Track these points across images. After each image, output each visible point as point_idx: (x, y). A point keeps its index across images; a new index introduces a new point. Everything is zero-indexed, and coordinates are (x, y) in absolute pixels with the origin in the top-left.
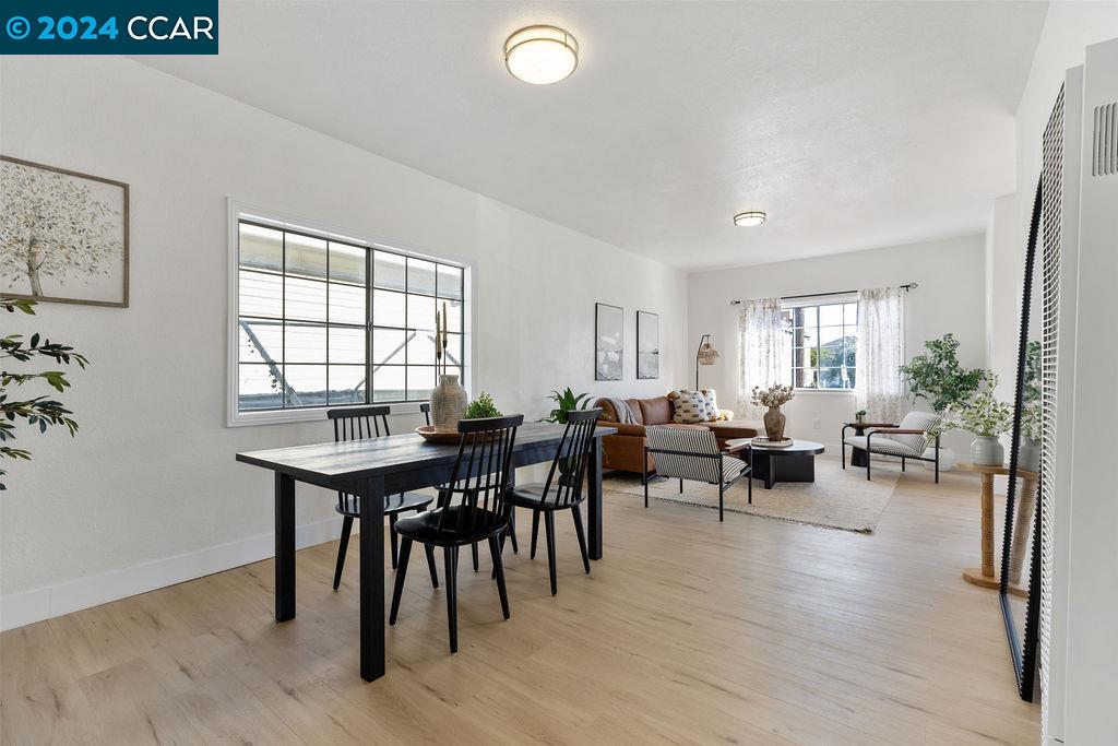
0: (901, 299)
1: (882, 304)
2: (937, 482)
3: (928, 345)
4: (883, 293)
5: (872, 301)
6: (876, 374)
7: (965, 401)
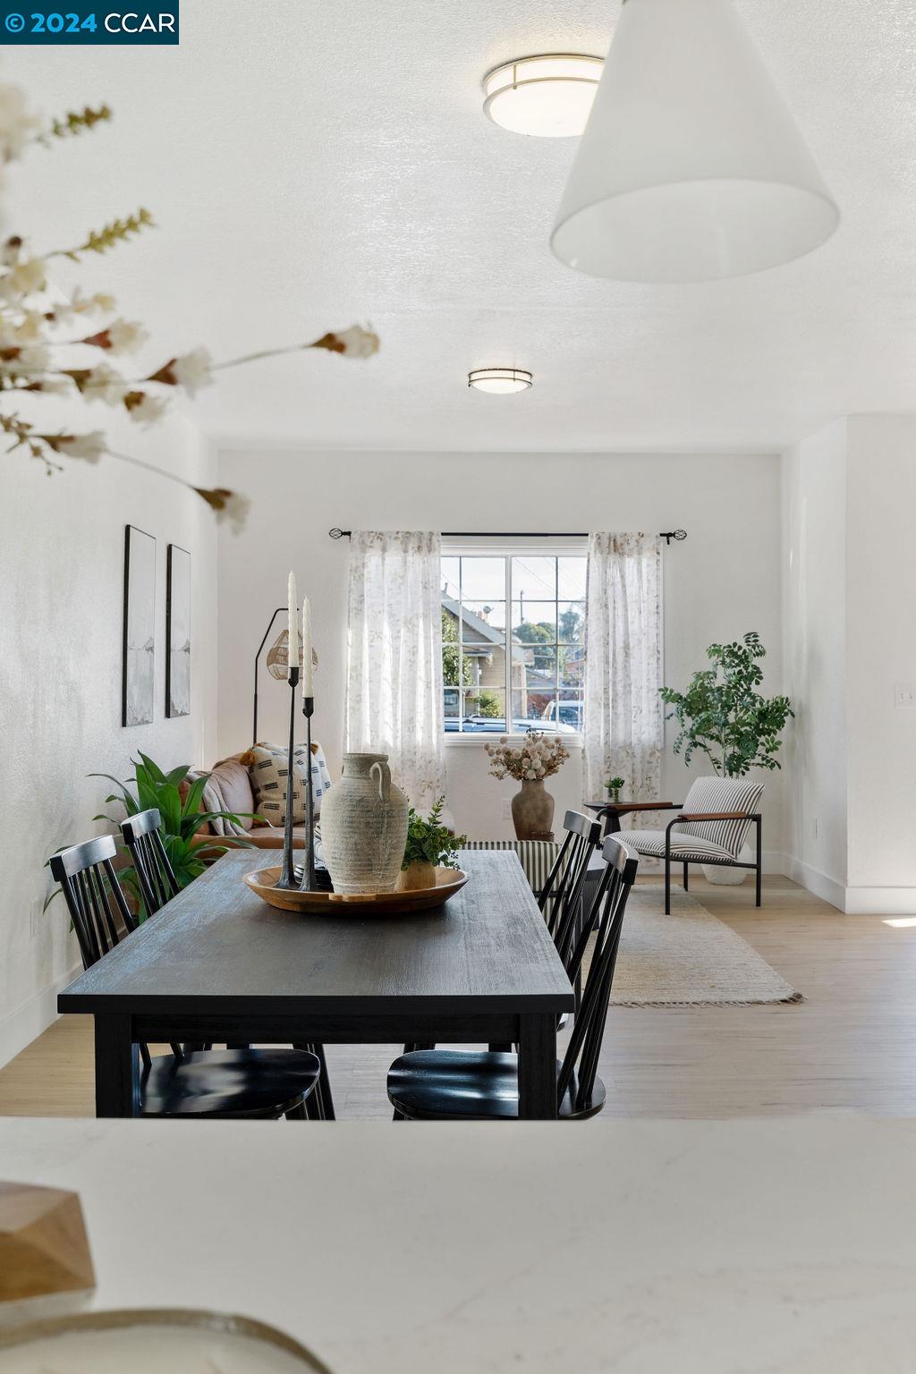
0: (661, 557)
1: (630, 563)
2: (758, 904)
3: (715, 650)
4: (633, 543)
5: (612, 558)
6: (620, 703)
7: (770, 755)
